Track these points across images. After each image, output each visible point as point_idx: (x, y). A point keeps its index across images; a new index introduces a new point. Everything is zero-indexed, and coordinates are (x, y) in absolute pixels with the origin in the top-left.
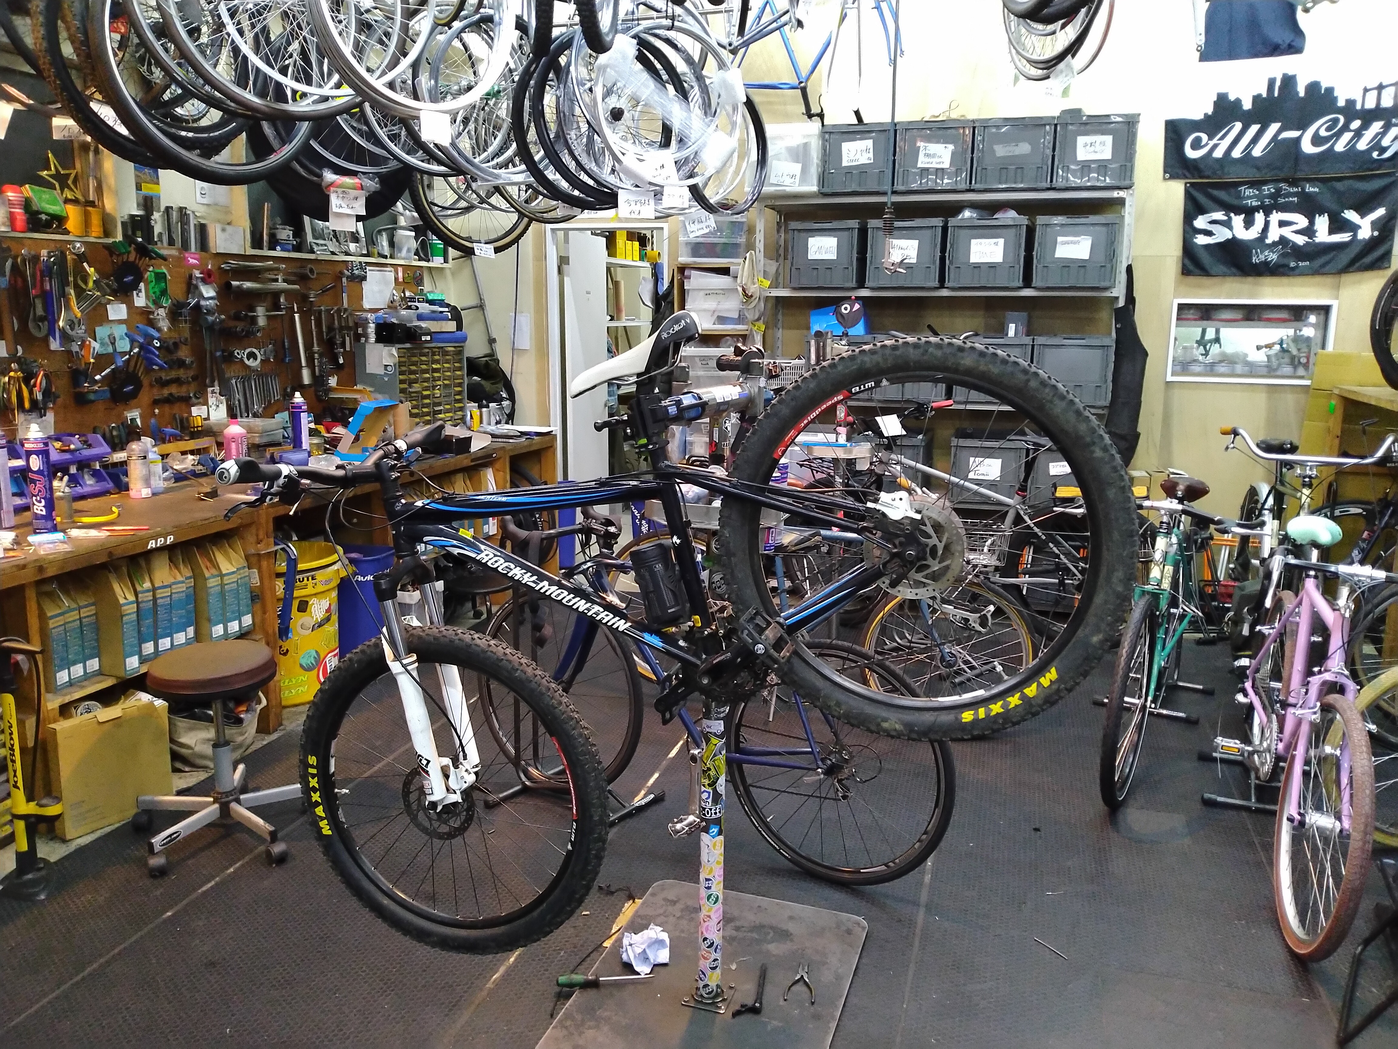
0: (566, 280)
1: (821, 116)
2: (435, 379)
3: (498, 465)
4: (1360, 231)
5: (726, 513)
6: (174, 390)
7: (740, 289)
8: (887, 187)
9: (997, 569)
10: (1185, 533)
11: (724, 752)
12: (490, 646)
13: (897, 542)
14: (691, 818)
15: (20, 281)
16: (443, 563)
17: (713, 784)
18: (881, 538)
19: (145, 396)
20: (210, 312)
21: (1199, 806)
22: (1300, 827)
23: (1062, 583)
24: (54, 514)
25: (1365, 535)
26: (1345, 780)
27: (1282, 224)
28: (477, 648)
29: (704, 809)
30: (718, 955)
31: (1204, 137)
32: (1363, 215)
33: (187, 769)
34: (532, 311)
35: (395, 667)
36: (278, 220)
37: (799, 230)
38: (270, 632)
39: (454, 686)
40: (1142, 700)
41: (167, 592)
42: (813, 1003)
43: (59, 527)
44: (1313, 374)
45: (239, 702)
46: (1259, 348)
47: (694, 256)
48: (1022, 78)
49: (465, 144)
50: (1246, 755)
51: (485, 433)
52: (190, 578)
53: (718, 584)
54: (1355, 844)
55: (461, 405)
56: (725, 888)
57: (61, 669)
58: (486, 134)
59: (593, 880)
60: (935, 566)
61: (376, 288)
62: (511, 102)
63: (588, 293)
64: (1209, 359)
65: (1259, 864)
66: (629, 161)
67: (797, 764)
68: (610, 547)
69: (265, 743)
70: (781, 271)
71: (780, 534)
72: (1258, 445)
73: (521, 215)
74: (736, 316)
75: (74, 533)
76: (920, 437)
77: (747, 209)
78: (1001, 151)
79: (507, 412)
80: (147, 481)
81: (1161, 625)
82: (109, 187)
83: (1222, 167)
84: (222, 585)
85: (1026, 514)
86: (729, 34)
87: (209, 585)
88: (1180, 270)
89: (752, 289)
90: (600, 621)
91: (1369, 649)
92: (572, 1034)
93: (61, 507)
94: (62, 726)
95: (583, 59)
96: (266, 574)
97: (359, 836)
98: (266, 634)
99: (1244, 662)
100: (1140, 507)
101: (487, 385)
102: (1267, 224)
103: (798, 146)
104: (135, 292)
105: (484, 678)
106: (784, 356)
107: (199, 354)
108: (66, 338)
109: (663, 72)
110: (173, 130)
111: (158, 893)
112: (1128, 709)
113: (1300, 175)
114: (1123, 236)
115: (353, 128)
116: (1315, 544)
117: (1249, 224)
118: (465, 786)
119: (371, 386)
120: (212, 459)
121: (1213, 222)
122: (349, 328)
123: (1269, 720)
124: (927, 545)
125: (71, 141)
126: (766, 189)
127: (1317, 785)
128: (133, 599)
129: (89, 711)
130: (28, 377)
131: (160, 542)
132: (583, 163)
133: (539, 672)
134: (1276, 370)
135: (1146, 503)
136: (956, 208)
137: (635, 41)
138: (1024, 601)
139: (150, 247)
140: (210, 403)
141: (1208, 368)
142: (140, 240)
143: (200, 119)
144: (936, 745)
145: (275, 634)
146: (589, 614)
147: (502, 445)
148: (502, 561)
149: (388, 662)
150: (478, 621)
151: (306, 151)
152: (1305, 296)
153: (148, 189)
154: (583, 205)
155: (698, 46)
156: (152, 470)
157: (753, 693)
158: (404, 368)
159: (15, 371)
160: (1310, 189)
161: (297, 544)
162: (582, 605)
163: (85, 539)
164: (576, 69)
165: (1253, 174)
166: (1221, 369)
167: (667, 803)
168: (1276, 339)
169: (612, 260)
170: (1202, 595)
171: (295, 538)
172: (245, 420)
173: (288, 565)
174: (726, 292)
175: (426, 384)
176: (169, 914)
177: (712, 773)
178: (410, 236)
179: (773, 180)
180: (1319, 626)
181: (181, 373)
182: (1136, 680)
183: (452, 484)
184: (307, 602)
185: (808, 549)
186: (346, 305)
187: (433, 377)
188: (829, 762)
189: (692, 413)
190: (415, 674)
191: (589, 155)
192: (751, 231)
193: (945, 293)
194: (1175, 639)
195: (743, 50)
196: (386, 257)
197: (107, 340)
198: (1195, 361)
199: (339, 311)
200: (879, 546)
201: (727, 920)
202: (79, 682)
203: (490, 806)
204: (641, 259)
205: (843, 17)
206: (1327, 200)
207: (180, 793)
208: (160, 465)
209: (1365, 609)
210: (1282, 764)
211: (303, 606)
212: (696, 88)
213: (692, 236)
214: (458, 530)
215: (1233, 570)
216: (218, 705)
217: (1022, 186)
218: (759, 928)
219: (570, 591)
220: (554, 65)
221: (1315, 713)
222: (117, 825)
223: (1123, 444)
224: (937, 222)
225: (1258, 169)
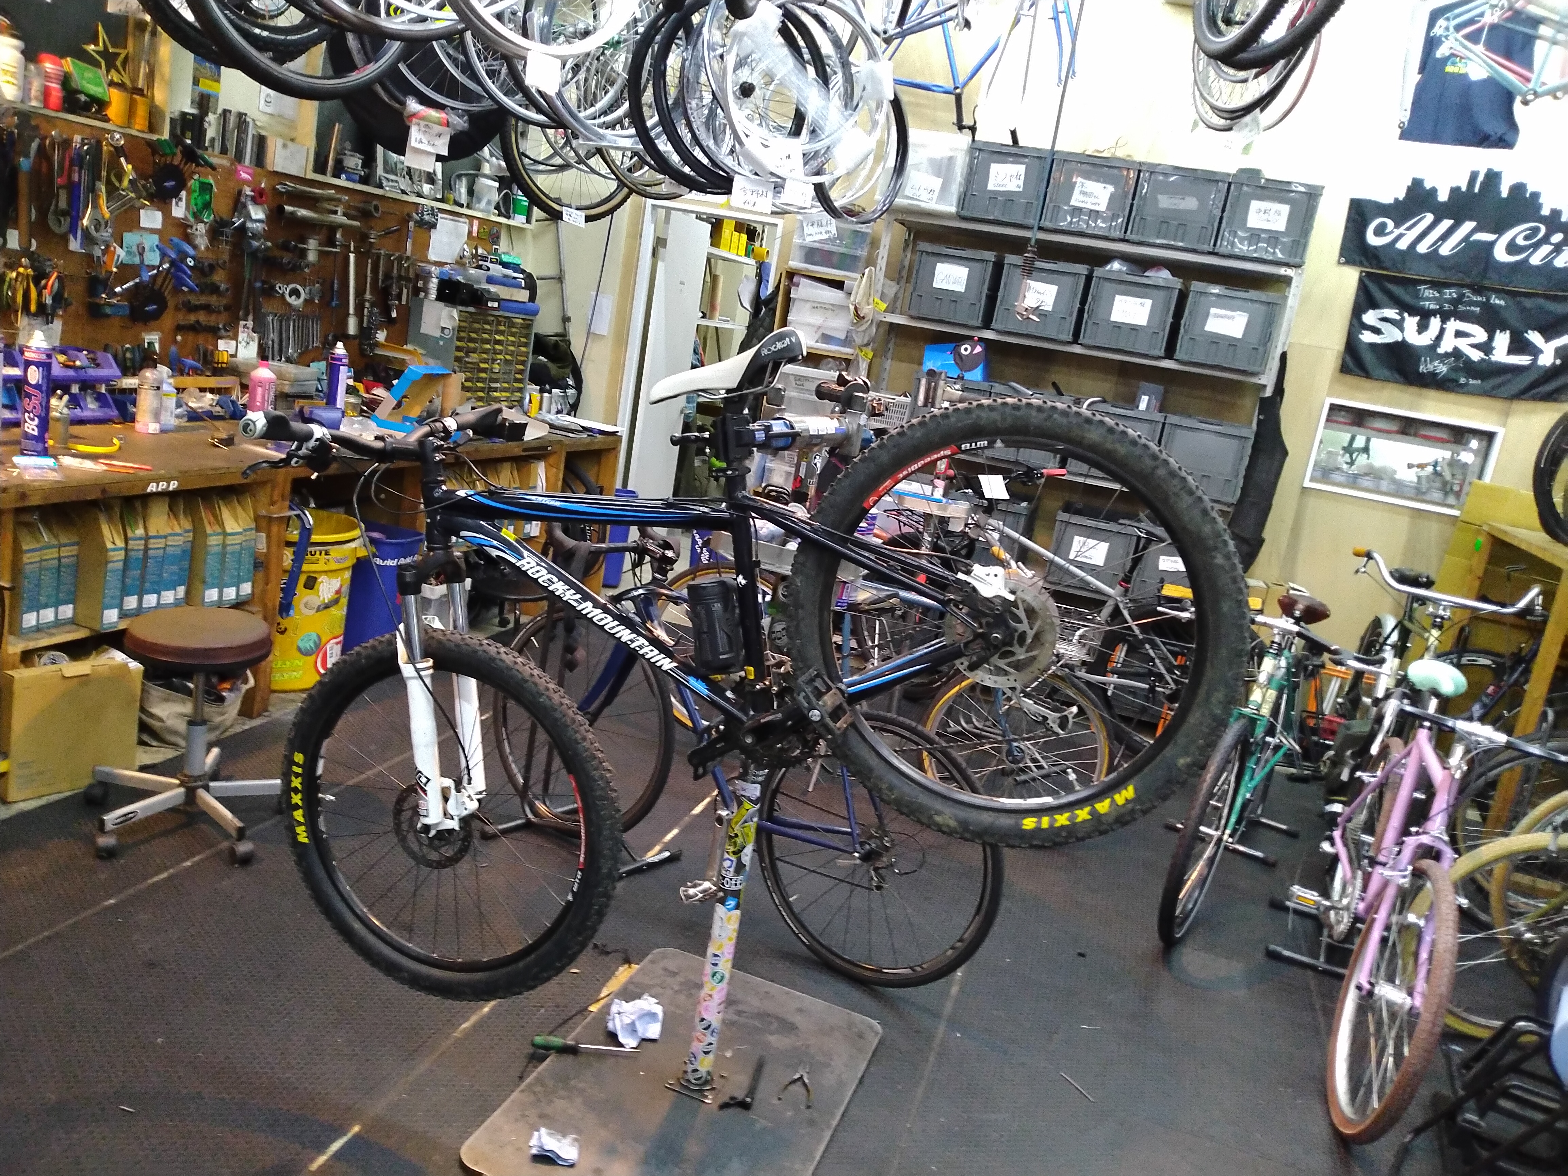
0: (660, 265)
1: (973, 129)
2: (495, 352)
3: (551, 460)
4: (1541, 356)
5: (801, 559)
6: (202, 317)
7: (852, 308)
8: (1031, 222)
9: (1084, 663)
10: (1295, 657)
11: (755, 819)
12: (516, 663)
13: (984, 621)
14: (707, 885)
15: (44, 169)
16: (474, 558)
17: (737, 853)
18: (967, 615)
19: (169, 319)
20: (255, 236)
21: (1260, 957)
22: (1367, 999)
23: (1152, 690)
24: (47, 435)
25: (1491, 689)
26: (1424, 955)
27: (1459, 334)
28: (501, 664)
29: (724, 878)
30: (713, 1040)
31: (1390, 224)
32: (1548, 339)
33: (154, 743)
34: (616, 295)
35: (407, 670)
36: (348, 145)
37: (928, 253)
38: (270, 605)
39: (469, 701)
40: (1219, 833)
41: (161, 543)
42: (809, 1107)
43: (50, 452)
44: (1463, 505)
45: (223, 678)
46: (1410, 466)
47: (806, 262)
48: (1201, 124)
49: (572, 95)
50: (1322, 909)
51: (543, 421)
52: (187, 531)
53: (779, 635)
54: (1424, 1026)
55: (521, 385)
56: (734, 967)
57: (30, 610)
58: (596, 87)
59: (591, 937)
60: (1021, 654)
61: (445, 239)
62: (630, 56)
63: (682, 283)
64: (1354, 470)
65: (1317, 1031)
66: (752, 145)
67: (832, 844)
68: (664, 573)
69: (246, 727)
70: (901, 295)
71: (856, 591)
72: (1392, 574)
73: (622, 184)
74: (842, 336)
75: (67, 461)
76: (1024, 504)
77: (875, 220)
78: (1165, 202)
79: (571, 402)
80: (156, 416)
81: (1253, 754)
82: (162, 76)
83: (1404, 262)
84: (224, 545)
85: (1126, 608)
86: (885, 21)
87: (209, 543)
88: (1338, 366)
89: (865, 310)
90: (643, 655)
91: (1473, 814)
92: (539, 1101)
93: (56, 428)
94: (21, 675)
95: (718, 21)
96: (274, 539)
97: (339, 849)
98: (264, 606)
99: (1337, 808)
100: (1253, 622)
101: (553, 368)
102: (1442, 331)
103: (942, 159)
104: (174, 200)
105: (501, 694)
106: (888, 390)
107: (237, 282)
108: (88, 239)
109: (805, 51)
110: (246, 26)
111: (103, 877)
112: (1203, 840)
113: (1486, 283)
114: (1282, 319)
115: (449, 56)
116: (1436, 693)
117: (1422, 327)
118: (465, 813)
119: (423, 348)
120: (233, 402)
121: (1384, 320)
122: (408, 279)
123: (1354, 877)
124: (1016, 631)
125: (127, 17)
126: (899, 201)
127: (1394, 955)
128: (122, 545)
129: (53, 663)
130: (39, 276)
131: (163, 486)
132: (701, 138)
133: (566, 701)
134: (1424, 493)
135: (1259, 618)
136: (1105, 258)
137: (780, 12)
138: (1107, 703)
139: (200, 152)
140: (240, 339)
141: (1351, 480)
142: (189, 142)
143: (277, 16)
144: (988, 849)
145: (274, 608)
146: (632, 646)
147: (559, 438)
148: (545, 572)
149: (400, 662)
150: (503, 629)
151: (392, 74)
152: (1469, 417)
153: (206, 86)
154: (692, 185)
155: (849, 28)
156: (164, 404)
157: (799, 761)
158: (462, 334)
159: (26, 267)
160: (1496, 301)
161: (314, 512)
162: (625, 635)
163: (77, 470)
164: (710, 32)
165: (1436, 274)
166: (1366, 482)
167: (683, 863)
168: (1431, 460)
169: (715, 251)
170: (1303, 727)
171: (313, 505)
172: (275, 363)
173: (301, 534)
174: (835, 308)
175: (485, 356)
176: (112, 901)
177: (739, 840)
178: (491, 187)
179: (908, 192)
180: (1425, 783)
181: (213, 300)
182: (1216, 808)
183: (497, 473)
184: (316, 579)
185: (882, 611)
186: (409, 252)
187: (494, 349)
188: (868, 847)
189: (781, 443)
190: (428, 681)
191: (708, 130)
192: (875, 244)
193: (1077, 349)
194: (1267, 769)
195: (899, 40)
196: (462, 206)
197: (135, 249)
198: (1338, 469)
199: (400, 259)
200: (964, 623)
201: (729, 1002)
202: (48, 628)
203: (486, 837)
204: (747, 254)
205: (1017, 21)
206: (1512, 317)
207: (143, 769)
208: (174, 400)
209: (1478, 770)
210: (1359, 925)
211: (311, 583)
212: (840, 75)
213: (808, 239)
214: (500, 529)
215: (1340, 704)
216: (201, 679)
217: (1181, 244)
218: (763, 1016)
219: (616, 617)
220: (685, 23)
221: (1404, 877)
222: (68, 794)
223: (1245, 548)
224: (1082, 269)
225: (1442, 267)
